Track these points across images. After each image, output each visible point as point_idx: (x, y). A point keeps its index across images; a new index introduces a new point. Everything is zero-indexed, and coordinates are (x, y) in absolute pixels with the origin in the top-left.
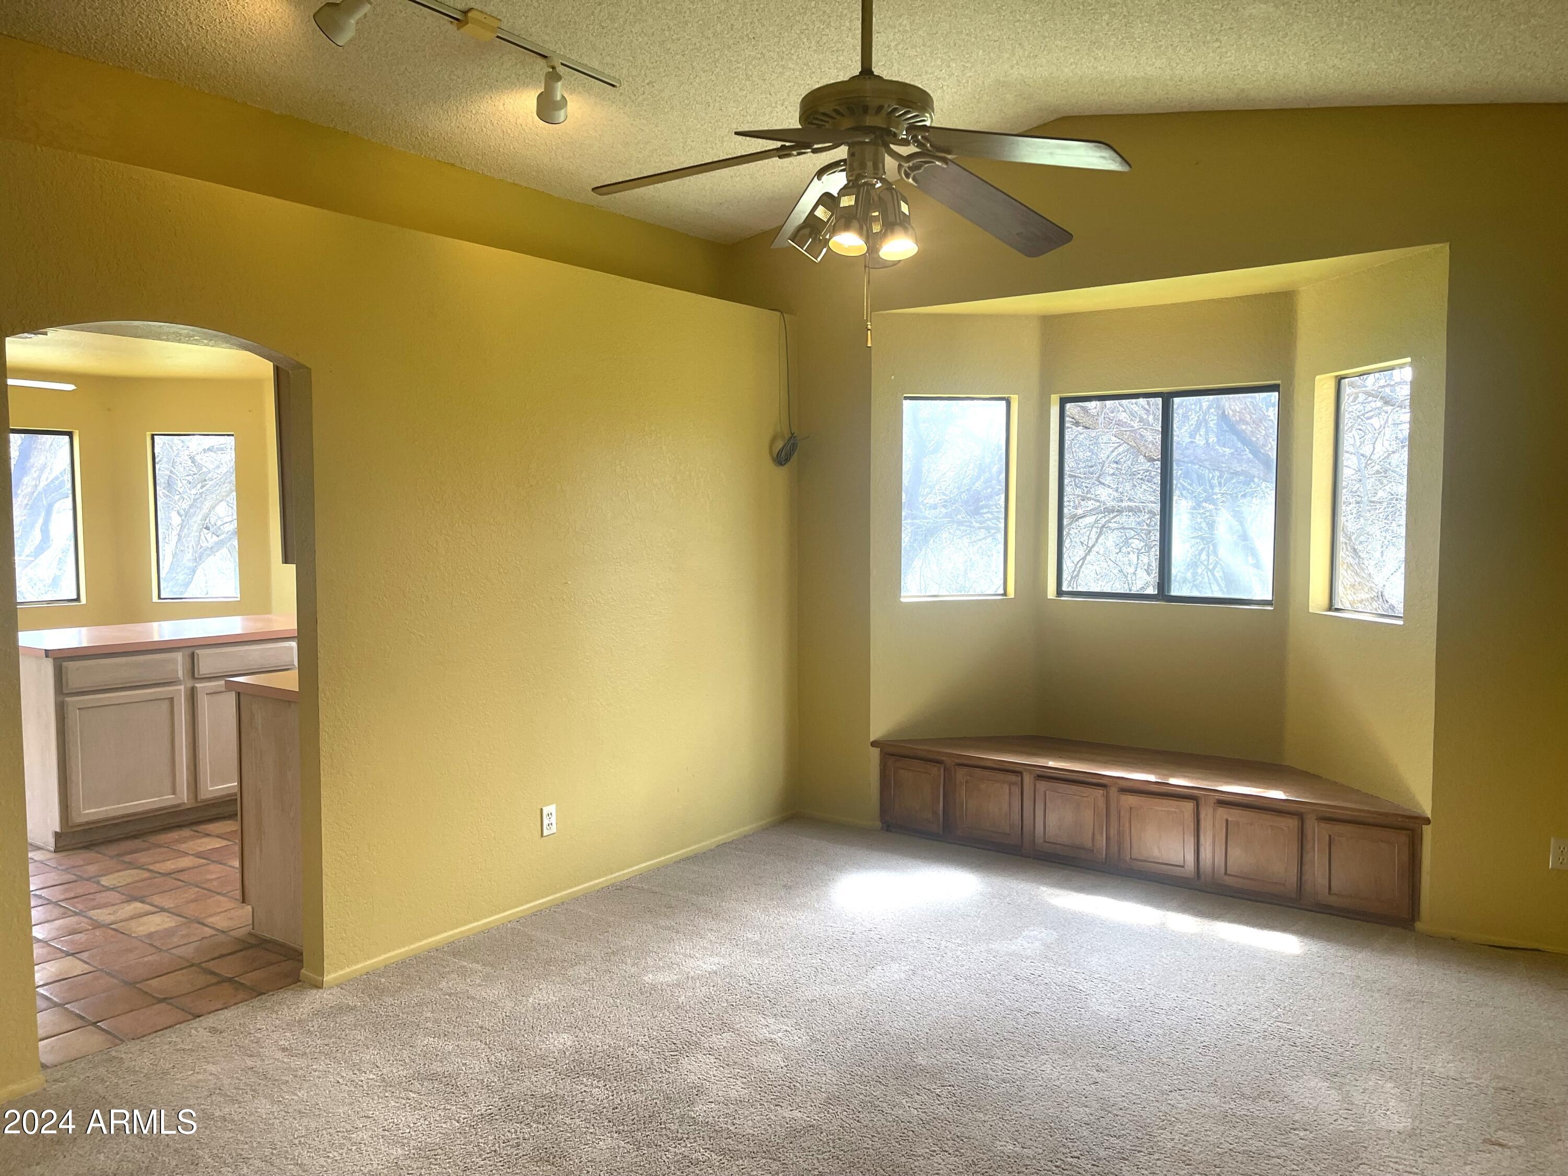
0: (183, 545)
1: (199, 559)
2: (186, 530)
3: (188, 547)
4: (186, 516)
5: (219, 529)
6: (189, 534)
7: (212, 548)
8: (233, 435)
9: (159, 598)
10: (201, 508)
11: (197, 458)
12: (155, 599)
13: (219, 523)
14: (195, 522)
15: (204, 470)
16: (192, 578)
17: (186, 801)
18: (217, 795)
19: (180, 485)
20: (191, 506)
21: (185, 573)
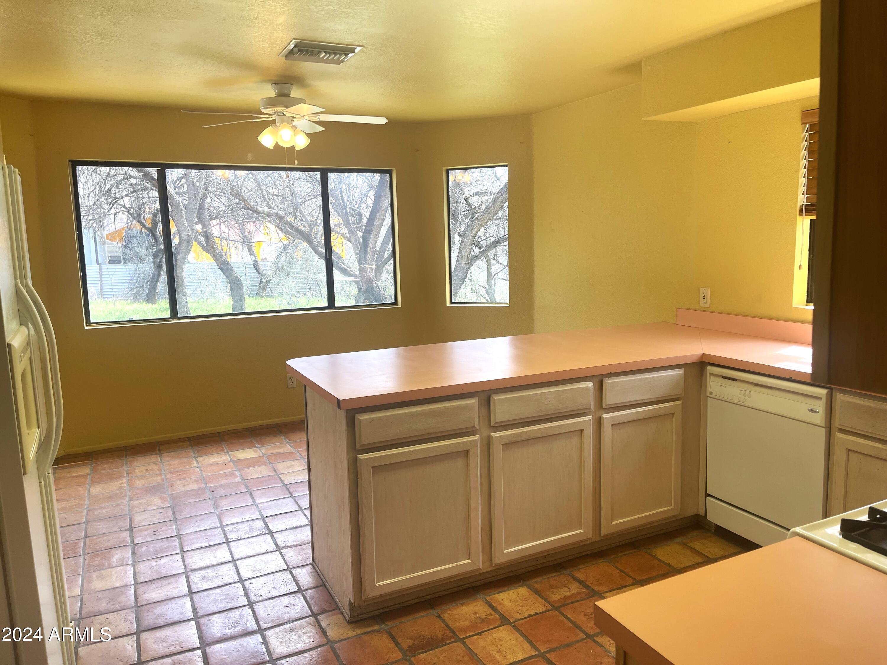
0: (462, 255)
1: (470, 264)
2: (463, 245)
3: (464, 256)
4: (463, 237)
5: (480, 243)
6: (465, 247)
7: (478, 256)
8: (506, 166)
9: (451, 302)
10: (472, 231)
11: (469, 200)
12: (448, 304)
13: (479, 240)
14: (469, 240)
15: (473, 207)
16: (467, 275)
17: (481, 567)
18: (512, 557)
19: (460, 217)
20: (466, 229)
21: (463, 272)
